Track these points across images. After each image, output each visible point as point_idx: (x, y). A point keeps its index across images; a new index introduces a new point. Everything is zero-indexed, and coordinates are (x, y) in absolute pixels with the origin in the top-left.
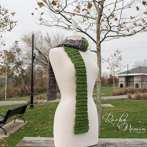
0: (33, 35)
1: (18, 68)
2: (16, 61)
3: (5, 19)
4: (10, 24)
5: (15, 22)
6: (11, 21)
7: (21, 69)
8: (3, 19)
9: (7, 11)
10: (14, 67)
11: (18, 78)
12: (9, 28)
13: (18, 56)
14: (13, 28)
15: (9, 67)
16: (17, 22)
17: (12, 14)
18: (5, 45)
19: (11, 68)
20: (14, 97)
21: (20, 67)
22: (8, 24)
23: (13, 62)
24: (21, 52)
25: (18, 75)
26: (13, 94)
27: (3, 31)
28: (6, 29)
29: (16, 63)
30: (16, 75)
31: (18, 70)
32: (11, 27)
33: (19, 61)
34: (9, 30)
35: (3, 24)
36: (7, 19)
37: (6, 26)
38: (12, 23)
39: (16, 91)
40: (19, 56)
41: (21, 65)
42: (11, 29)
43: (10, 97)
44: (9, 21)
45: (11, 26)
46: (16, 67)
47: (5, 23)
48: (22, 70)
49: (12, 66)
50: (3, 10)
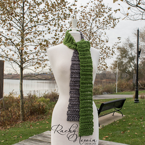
0: (138, 30)
1: (131, 63)
2: (129, 56)
3: (109, 16)
4: (114, 21)
5: (118, 19)
6: (114, 18)
7: (133, 64)
8: (107, 17)
9: (110, 9)
10: (127, 62)
11: (130, 73)
12: (112, 26)
13: (130, 51)
14: (116, 24)
15: (122, 62)
16: (120, 18)
17: (115, 11)
18: (108, 41)
19: (124, 63)
20: (126, 91)
21: (133, 61)
22: (111, 21)
23: (125, 57)
24: (134, 48)
25: (130, 69)
26: (125, 88)
27: (106, 28)
28: (110, 26)
29: (128, 58)
30: (129, 70)
31: (131, 65)
32: (114, 24)
33: (132, 56)
34: (113, 27)
35: (107, 22)
36: (111, 17)
37: (110, 23)
38: (115, 20)
39: (128, 85)
40: (132, 51)
41: (134, 59)
42: (115, 26)
43: (122, 91)
44: (113, 18)
45: (114, 22)
46: (129, 62)
47: (108, 21)
48: (135, 65)
49: (125, 61)
50: (106, 9)
